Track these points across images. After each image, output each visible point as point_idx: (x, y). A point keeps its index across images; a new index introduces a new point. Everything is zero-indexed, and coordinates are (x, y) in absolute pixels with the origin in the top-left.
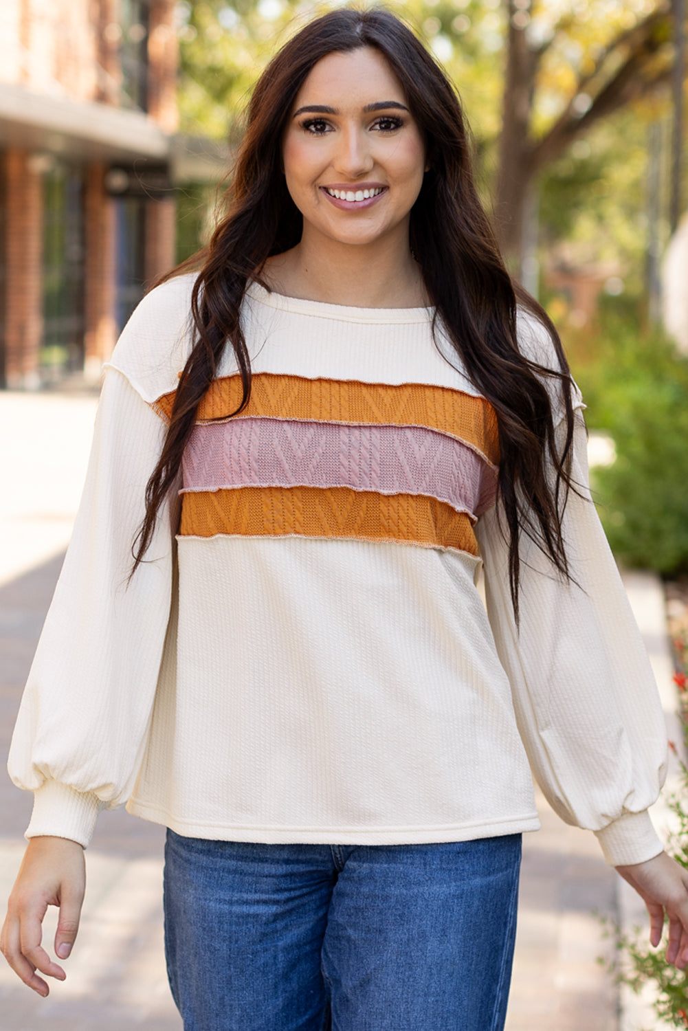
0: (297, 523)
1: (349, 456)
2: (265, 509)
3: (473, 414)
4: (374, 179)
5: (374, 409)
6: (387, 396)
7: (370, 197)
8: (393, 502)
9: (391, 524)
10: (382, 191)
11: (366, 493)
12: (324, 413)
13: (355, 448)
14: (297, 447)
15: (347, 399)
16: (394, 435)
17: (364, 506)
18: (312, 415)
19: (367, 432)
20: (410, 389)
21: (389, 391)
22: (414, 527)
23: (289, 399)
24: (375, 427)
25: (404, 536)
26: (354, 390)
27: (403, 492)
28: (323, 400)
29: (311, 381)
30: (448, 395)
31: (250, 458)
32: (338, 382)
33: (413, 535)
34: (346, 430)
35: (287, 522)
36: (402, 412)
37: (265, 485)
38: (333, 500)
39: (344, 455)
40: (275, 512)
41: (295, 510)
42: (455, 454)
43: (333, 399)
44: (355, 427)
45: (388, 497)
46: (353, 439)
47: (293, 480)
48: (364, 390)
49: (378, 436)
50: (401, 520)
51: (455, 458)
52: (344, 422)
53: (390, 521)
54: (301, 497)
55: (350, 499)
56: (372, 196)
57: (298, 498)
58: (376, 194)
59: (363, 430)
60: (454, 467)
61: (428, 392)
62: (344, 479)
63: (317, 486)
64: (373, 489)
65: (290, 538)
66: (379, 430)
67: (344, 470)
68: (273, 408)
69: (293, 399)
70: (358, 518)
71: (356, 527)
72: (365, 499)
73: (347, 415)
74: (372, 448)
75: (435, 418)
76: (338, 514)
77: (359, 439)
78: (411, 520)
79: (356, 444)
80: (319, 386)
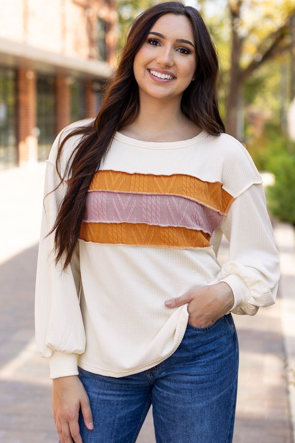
0: (123, 238)
1: (147, 209)
2: (109, 232)
5: (159, 186)
6: (165, 180)
8: (166, 230)
9: (166, 240)
10: (173, 78)
12: (136, 189)
13: (149, 205)
15: (147, 182)
17: (153, 231)
19: (154, 198)
20: (175, 177)
21: (166, 178)
22: (176, 241)
24: (159, 195)
25: (171, 244)
26: (151, 178)
27: (171, 225)
28: (136, 183)
29: (131, 174)
31: (103, 209)
32: (144, 175)
34: (145, 196)
35: (119, 238)
36: (171, 187)
37: (109, 222)
38: (139, 228)
39: (144, 208)
40: (113, 233)
41: (123, 233)
42: (194, 207)
43: (140, 182)
44: (149, 195)
45: (164, 227)
46: (148, 201)
47: (121, 219)
48: (155, 178)
49: (160, 199)
50: (170, 237)
52: (144, 193)
53: (165, 238)
54: (125, 227)
55: (147, 228)
57: (124, 228)
59: (153, 196)
61: (184, 178)
62: (144, 219)
64: (157, 224)
65: (120, 245)
66: (160, 196)
67: (144, 215)
68: (113, 186)
69: (123, 182)
70: (151, 237)
71: (150, 241)
72: (154, 228)
73: (146, 190)
74: (157, 205)
75: (186, 191)
76: (142, 235)
77: (151, 201)
78: (175, 237)
79: (150, 203)
80: (135, 177)
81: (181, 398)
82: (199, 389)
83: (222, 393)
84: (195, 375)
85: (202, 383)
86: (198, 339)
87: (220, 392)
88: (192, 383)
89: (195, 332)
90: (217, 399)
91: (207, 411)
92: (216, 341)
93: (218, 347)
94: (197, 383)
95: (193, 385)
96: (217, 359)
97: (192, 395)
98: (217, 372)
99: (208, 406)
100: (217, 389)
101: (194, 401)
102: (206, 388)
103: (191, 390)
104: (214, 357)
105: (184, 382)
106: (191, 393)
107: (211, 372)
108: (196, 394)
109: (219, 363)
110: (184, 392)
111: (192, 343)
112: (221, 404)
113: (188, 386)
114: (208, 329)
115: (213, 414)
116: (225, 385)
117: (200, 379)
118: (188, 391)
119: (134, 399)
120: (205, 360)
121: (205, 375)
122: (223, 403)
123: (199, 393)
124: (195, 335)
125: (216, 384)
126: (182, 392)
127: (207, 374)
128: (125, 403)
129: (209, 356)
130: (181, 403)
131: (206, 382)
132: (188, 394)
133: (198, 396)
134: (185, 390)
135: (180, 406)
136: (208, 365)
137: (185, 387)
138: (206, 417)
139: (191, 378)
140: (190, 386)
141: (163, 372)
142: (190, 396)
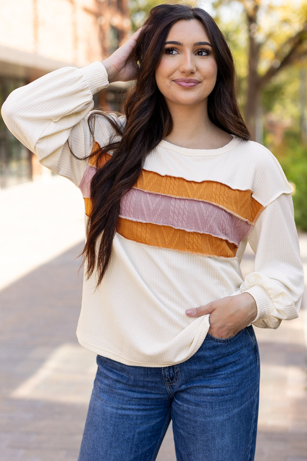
0: (146, 238)
1: (174, 212)
2: (134, 230)
3: (233, 197)
5: (189, 191)
8: (191, 236)
9: (190, 245)
11: (179, 230)
12: (166, 191)
13: (177, 209)
14: (151, 205)
15: (177, 186)
16: (195, 205)
17: (178, 235)
18: (160, 191)
19: (183, 202)
20: (206, 183)
21: (196, 185)
22: (200, 247)
23: (152, 183)
24: (187, 199)
25: (195, 251)
26: (181, 182)
27: (196, 231)
28: (167, 185)
30: (223, 187)
31: (130, 206)
32: (174, 178)
33: (199, 251)
34: (174, 200)
35: (143, 237)
37: (134, 220)
38: (164, 231)
39: (172, 211)
40: (138, 232)
41: (147, 233)
42: (222, 215)
43: (171, 185)
44: (178, 199)
45: (189, 233)
46: (177, 204)
47: (147, 219)
48: (185, 183)
49: (188, 204)
50: (194, 243)
51: (223, 217)
52: (173, 196)
53: (189, 243)
55: (172, 232)
57: (149, 228)
59: (181, 200)
60: (221, 221)
61: (214, 185)
62: (170, 222)
63: (157, 224)
64: (182, 229)
66: (188, 201)
67: (171, 218)
68: (144, 185)
70: (175, 241)
71: (173, 245)
72: (179, 233)
73: (176, 193)
74: (184, 209)
75: (215, 198)
76: (166, 238)
77: (179, 204)
78: (199, 244)
79: (178, 207)
80: (166, 179)
81: (202, 411)
82: (219, 402)
83: (243, 406)
84: (215, 388)
85: (223, 395)
86: (219, 351)
87: (241, 405)
88: (212, 395)
89: (215, 343)
90: (238, 412)
91: (228, 424)
92: (236, 353)
93: (238, 359)
94: (217, 395)
95: (214, 398)
96: (237, 371)
97: (212, 408)
98: (237, 384)
99: (229, 419)
100: (238, 402)
101: (215, 414)
102: (227, 401)
103: (212, 403)
104: (235, 369)
105: (204, 395)
106: (212, 405)
107: (231, 385)
108: (217, 407)
109: (240, 375)
110: (204, 405)
111: (213, 355)
112: (242, 417)
113: (208, 399)
114: (229, 340)
115: (234, 427)
116: (246, 398)
117: (220, 391)
118: (208, 404)
119: (153, 413)
120: (226, 372)
121: (226, 387)
122: (243, 416)
123: (219, 406)
124: (216, 346)
125: (237, 397)
126: (203, 404)
127: (228, 387)
128: (145, 418)
129: (230, 368)
130: (202, 416)
131: (227, 395)
132: (208, 407)
133: (218, 408)
134: (206, 403)
135: (200, 420)
136: (229, 378)
137: (206, 400)
138: (227, 431)
139: (212, 390)
140: (211, 398)
141: (183, 385)
142: (211, 409)
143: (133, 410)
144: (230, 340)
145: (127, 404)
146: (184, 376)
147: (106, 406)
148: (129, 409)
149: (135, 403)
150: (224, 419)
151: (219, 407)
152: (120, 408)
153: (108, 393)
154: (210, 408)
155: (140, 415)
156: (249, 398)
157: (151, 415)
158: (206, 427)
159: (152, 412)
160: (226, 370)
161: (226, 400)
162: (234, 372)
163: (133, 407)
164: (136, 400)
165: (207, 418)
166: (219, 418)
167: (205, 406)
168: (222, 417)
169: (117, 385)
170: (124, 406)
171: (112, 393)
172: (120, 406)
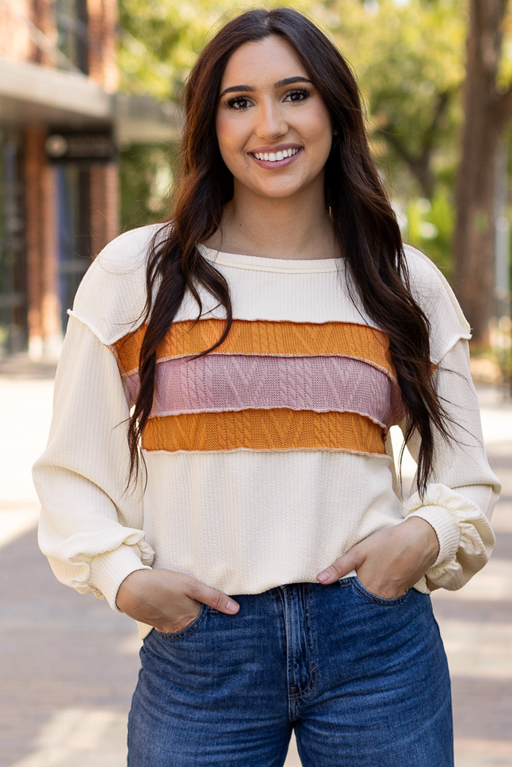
0: (245, 439)
1: (288, 383)
2: (219, 429)
4: (290, 140)
5: (304, 343)
6: (313, 332)
7: (288, 157)
8: (324, 418)
9: (324, 436)
10: (299, 151)
12: (264, 348)
13: (292, 376)
14: (244, 377)
15: (281, 336)
16: (322, 363)
17: (301, 423)
18: (254, 350)
19: (299, 362)
20: (331, 326)
21: (315, 328)
22: (341, 438)
23: (233, 338)
24: (307, 357)
25: (334, 445)
26: (286, 328)
27: (333, 409)
28: (262, 338)
29: (250, 322)
30: (362, 330)
31: (206, 388)
32: (273, 323)
33: (341, 444)
34: (283, 360)
35: (238, 439)
36: (327, 344)
37: (219, 410)
38: (275, 419)
39: (283, 382)
40: (228, 431)
41: (245, 429)
42: (372, 377)
43: (270, 336)
44: (290, 358)
45: (320, 414)
46: (289, 368)
47: (242, 404)
48: (294, 328)
49: (310, 365)
50: (331, 432)
51: (373, 379)
52: (281, 355)
53: (323, 434)
54: (248, 417)
55: (289, 418)
56: (290, 156)
57: (247, 419)
58: (294, 154)
59: (297, 360)
60: (372, 387)
61: (346, 328)
62: (284, 401)
63: (262, 407)
64: (307, 410)
65: (241, 451)
66: (310, 360)
67: (283, 394)
69: (237, 338)
70: (296, 433)
71: (295, 440)
72: (302, 417)
73: (283, 350)
74: (305, 375)
75: (354, 348)
76: (280, 430)
77: (294, 368)
78: (339, 432)
79: (293, 373)
80: (257, 326)
81: (371, 737)
82: (399, 713)
83: (437, 715)
84: (388, 690)
85: (402, 701)
86: (387, 621)
87: (434, 714)
88: (385, 704)
89: (381, 608)
90: (432, 726)
91: (420, 749)
92: (412, 623)
93: (416, 633)
94: (393, 703)
95: (387, 708)
96: (418, 655)
97: (388, 727)
98: (423, 676)
99: (420, 740)
100: (428, 709)
101: (395, 736)
102: (411, 709)
103: (387, 719)
104: (414, 652)
105: (370, 707)
106: (387, 723)
107: (414, 680)
108: (396, 723)
109: (424, 661)
110: (373, 725)
111: (378, 630)
112: (440, 735)
113: (378, 713)
114: (401, 601)
115: (433, 754)
116: (438, 700)
117: (398, 694)
118: (381, 722)
119: (260, 754)
120: (400, 660)
121: (405, 686)
122: (442, 733)
123: (400, 720)
124: (382, 614)
125: (425, 700)
126: (371, 725)
127: (409, 684)
128: (246, 763)
129: (406, 652)
130: (372, 745)
131: (409, 698)
132: (382, 726)
133: (399, 725)
134: (376, 721)
135: (371, 752)
136: (408, 669)
137: (375, 715)
138: (422, 761)
139: (382, 695)
140: (383, 711)
141: (327, 691)
142: (387, 729)
143: (224, 752)
144: (402, 599)
145: (213, 745)
146: (328, 676)
147: (174, 752)
148: (218, 752)
149: (227, 740)
150: (411, 741)
151: (399, 722)
152: (201, 753)
153: (176, 730)
154: (385, 727)
155: (236, 760)
156: (442, 699)
157: (255, 756)
158: (384, 762)
159: (259, 752)
160: (400, 657)
161: (410, 707)
162: (414, 658)
163: (224, 748)
164: (231, 735)
165: (383, 745)
166: (402, 742)
167: (375, 727)
168: (407, 740)
169: (195, 715)
170: (209, 749)
171: (185, 729)
172: (201, 749)
